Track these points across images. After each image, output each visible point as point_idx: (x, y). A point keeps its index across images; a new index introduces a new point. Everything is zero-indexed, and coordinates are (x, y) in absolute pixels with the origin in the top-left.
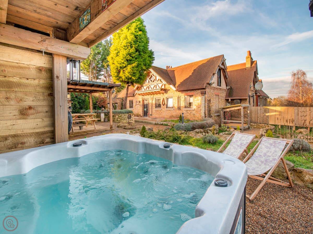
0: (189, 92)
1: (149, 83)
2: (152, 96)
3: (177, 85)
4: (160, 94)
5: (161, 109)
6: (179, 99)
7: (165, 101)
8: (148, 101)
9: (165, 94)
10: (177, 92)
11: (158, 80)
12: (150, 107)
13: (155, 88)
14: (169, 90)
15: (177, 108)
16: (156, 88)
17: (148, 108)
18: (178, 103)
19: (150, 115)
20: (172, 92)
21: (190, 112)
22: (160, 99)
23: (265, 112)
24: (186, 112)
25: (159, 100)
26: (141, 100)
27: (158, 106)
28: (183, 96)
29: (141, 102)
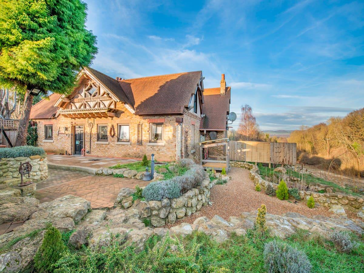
0: (156, 117)
1: (85, 97)
2: (91, 120)
3: (135, 106)
4: (107, 117)
5: (107, 143)
6: (141, 127)
7: (116, 130)
8: (84, 128)
9: (115, 118)
10: (136, 116)
11: (104, 94)
12: (87, 139)
13: (96, 107)
14: (124, 112)
15: (137, 142)
16: (100, 107)
17: (84, 140)
18: (138, 134)
19: (86, 153)
20: (128, 116)
21: (158, 149)
22: (107, 127)
23: (242, 147)
24: (151, 149)
25: (103, 127)
26: (69, 126)
27: (102, 137)
28: (146, 123)
29: (70, 129)
